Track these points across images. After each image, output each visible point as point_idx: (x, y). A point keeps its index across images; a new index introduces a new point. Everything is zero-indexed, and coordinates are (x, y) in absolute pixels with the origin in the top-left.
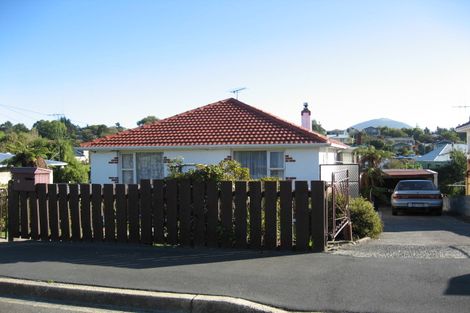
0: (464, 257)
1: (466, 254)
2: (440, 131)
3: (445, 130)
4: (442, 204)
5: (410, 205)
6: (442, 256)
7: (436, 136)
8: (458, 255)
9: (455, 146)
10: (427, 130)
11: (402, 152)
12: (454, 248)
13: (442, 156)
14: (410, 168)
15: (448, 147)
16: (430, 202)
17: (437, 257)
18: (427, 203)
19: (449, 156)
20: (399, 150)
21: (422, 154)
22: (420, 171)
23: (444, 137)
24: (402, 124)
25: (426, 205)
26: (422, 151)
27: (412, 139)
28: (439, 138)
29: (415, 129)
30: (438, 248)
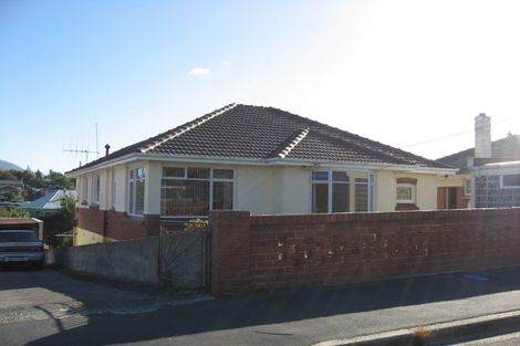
0: (46, 317)
1: (49, 313)
2: (53, 175)
3: (59, 175)
4: (44, 258)
5: (7, 260)
6: (22, 318)
7: (48, 180)
8: (41, 316)
9: (67, 192)
10: (38, 173)
11: (9, 197)
12: (37, 307)
13: (52, 203)
14: (14, 216)
15: (59, 193)
16: (30, 255)
17: (16, 320)
18: (27, 257)
19: (59, 203)
20: (6, 195)
21: (31, 200)
22: (26, 219)
23: (57, 181)
24: (11, 164)
25: (26, 259)
26: (31, 197)
27: (21, 183)
28: (52, 183)
29: (26, 172)
30: (20, 309)
